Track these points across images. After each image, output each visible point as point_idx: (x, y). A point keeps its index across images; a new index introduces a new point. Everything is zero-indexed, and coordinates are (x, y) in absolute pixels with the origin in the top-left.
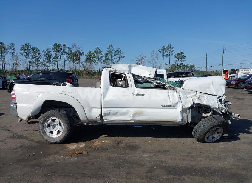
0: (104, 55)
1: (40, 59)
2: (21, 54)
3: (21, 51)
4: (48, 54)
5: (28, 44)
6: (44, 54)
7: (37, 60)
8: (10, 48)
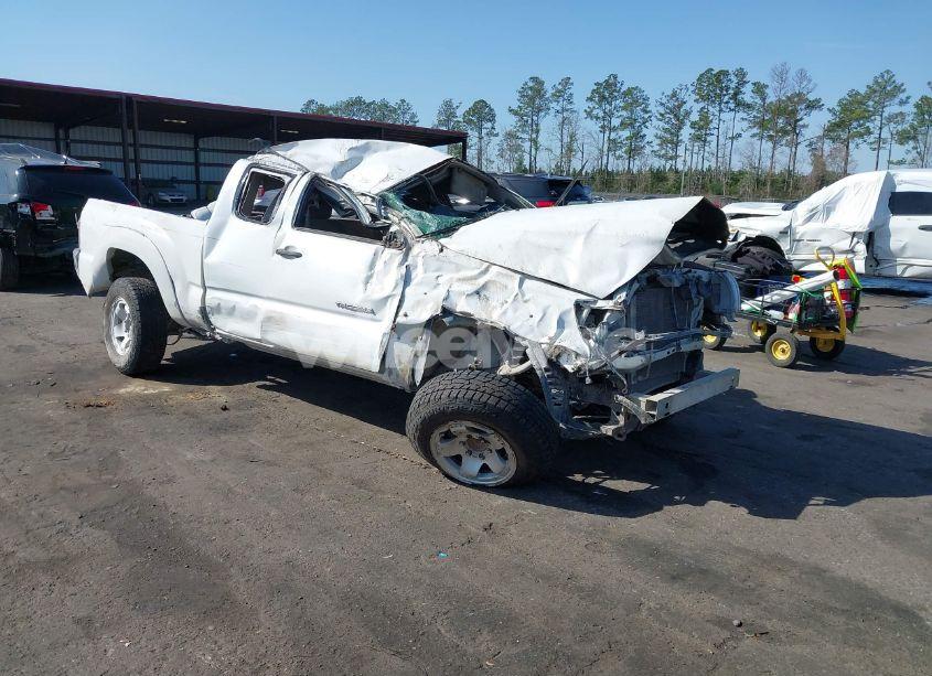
0: (910, 109)
1: (645, 131)
2: (589, 114)
3: (591, 104)
4: (676, 112)
5: (615, 77)
6: (662, 110)
7: (638, 136)
8: (559, 94)
